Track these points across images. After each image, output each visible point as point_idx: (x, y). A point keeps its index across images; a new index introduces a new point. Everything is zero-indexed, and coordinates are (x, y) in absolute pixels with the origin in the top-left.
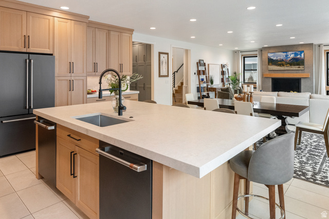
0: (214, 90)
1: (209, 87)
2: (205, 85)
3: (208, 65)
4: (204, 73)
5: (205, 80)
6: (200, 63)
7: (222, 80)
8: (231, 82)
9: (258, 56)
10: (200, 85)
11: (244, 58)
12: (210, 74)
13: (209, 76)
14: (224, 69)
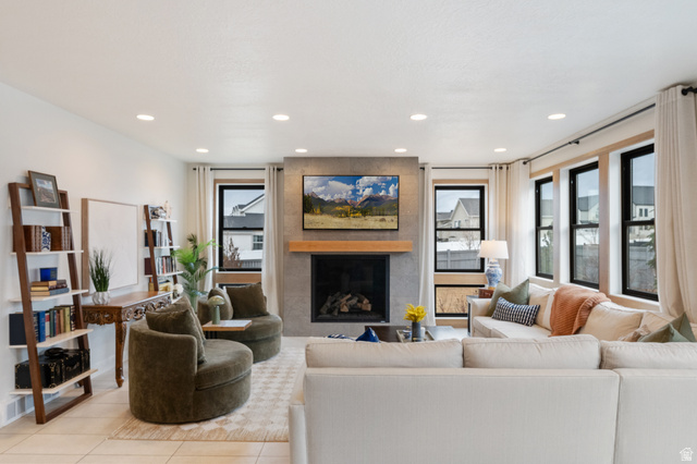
0: (111, 314)
1: (87, 301)
2: (65, 299)
3: (85, 202)
4: (56, 238)
5: (63, 274)
6: (30, 188)
7: (149, 267)
8: (179, 270)
9: (266, 184)
10: (26, 302)
11: (222, 189)
12: (93, 245)
13: (85, 256)
14: (155, 225)
